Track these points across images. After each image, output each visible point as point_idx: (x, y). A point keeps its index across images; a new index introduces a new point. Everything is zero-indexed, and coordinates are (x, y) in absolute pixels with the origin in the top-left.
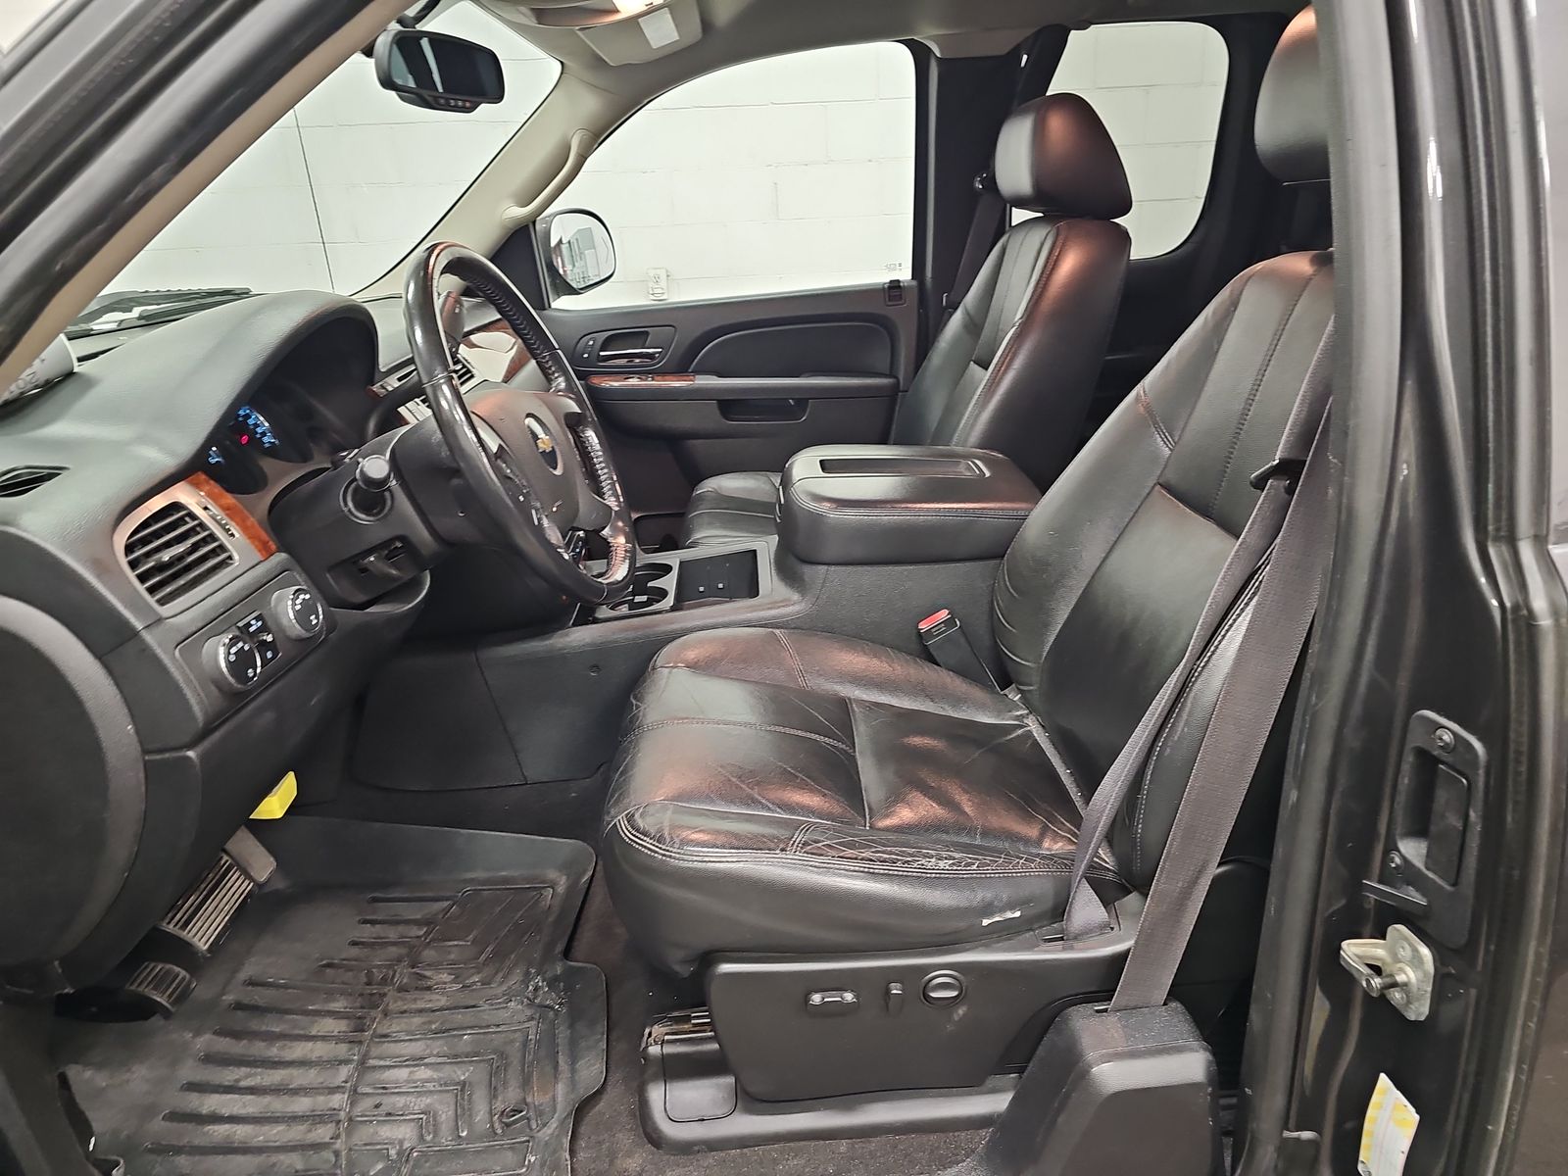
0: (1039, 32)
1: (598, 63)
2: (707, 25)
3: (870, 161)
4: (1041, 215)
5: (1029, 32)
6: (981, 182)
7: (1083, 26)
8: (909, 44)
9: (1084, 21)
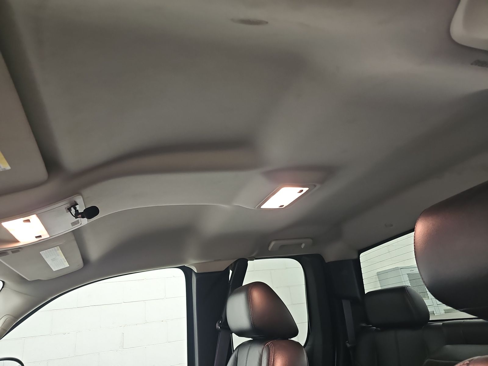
0: (235, 262)
1: (22, 281)
2: (86, 261)
3: (162, 321)
4: (251, 339)
5: (232, 261)
6: (220, 325)
7: (252, 259)
8: (182, 268)
9: (253, 257)
